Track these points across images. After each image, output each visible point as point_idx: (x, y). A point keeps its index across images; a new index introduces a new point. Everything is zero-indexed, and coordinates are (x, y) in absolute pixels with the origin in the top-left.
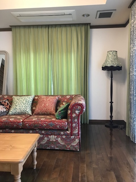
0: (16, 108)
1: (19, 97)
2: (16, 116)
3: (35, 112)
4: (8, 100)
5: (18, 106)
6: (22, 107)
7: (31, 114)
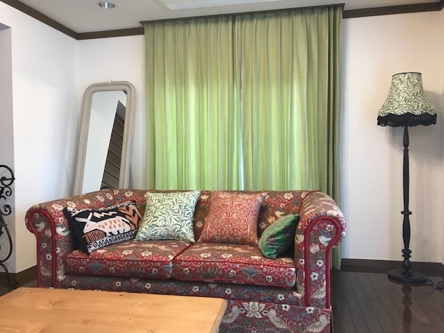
0: (154, 223)
1: (161, 195)
2: (155, 246)
3: (203, 236)
4: (134, 201)
5: (160, 218)
6: (171, 220)
7: (193, 240)
